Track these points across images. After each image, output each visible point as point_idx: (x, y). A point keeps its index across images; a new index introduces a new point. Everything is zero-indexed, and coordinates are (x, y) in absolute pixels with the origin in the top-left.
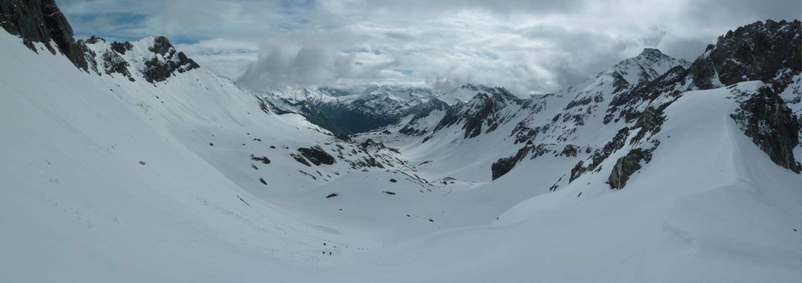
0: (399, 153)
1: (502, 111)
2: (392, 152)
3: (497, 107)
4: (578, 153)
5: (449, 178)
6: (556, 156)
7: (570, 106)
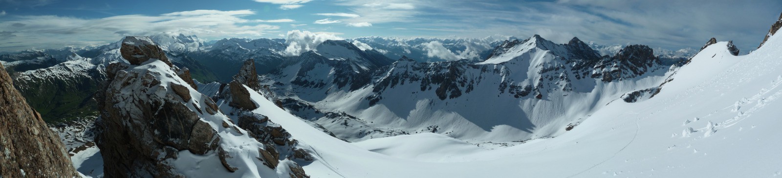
1: (465, 74)
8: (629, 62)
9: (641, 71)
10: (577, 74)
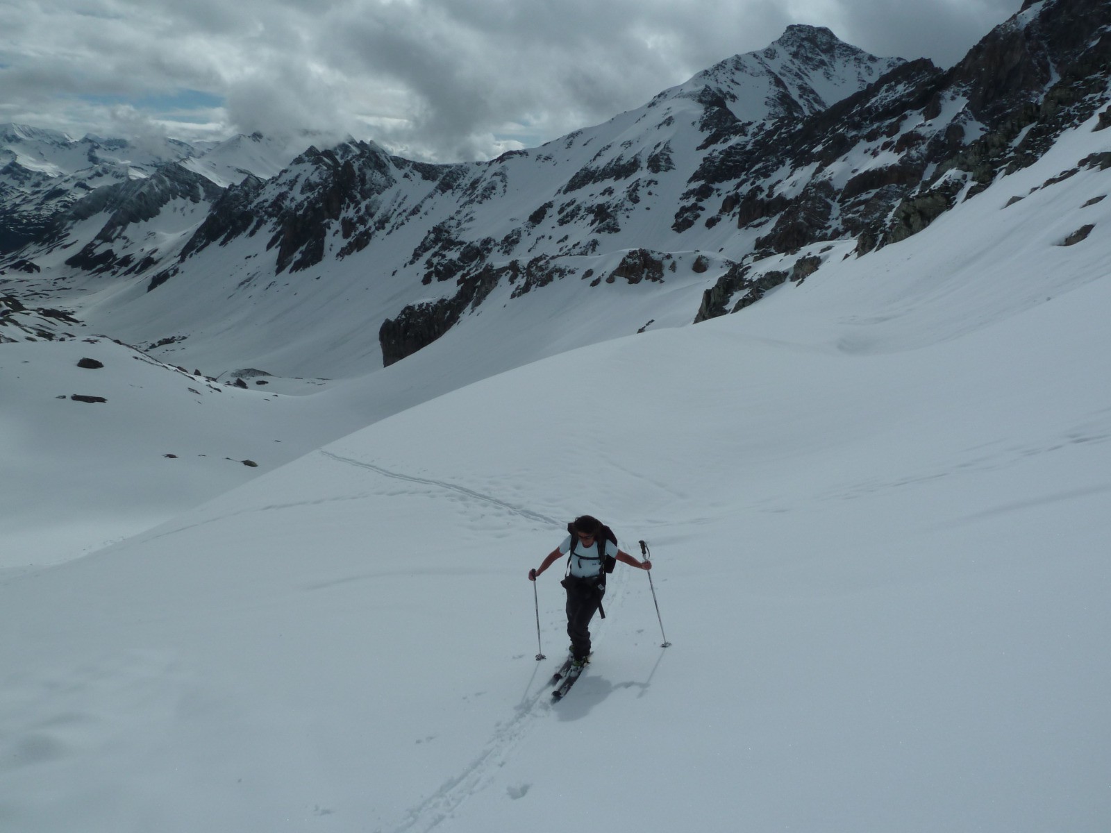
0: (76, 321)
2: (52, 319)
4: (666, 271)
5: (252, 372)
6: (595, 283)
7: (576, 184)
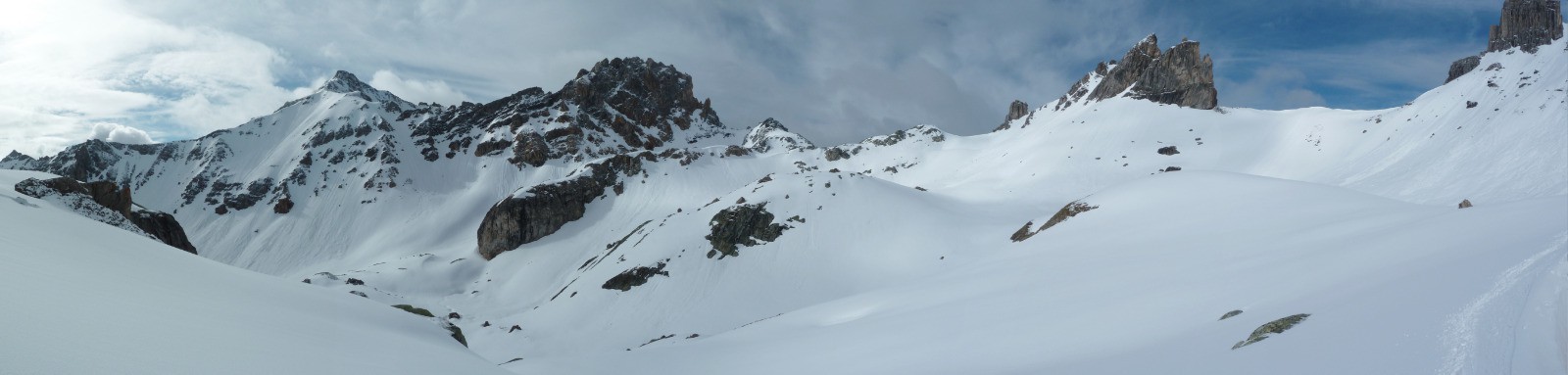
1: (115, 167)
3: (102, 161)
8: (610, 109)
9: (650, 138)
10: (428, 146)
